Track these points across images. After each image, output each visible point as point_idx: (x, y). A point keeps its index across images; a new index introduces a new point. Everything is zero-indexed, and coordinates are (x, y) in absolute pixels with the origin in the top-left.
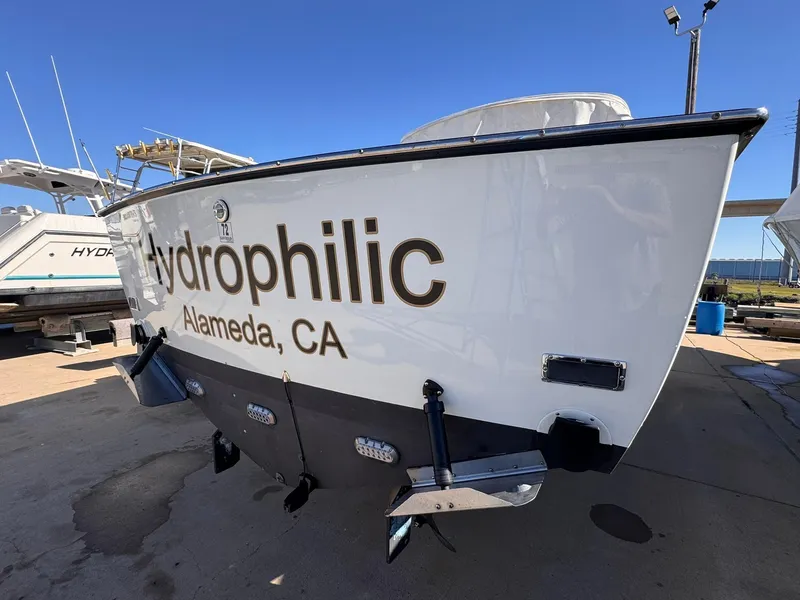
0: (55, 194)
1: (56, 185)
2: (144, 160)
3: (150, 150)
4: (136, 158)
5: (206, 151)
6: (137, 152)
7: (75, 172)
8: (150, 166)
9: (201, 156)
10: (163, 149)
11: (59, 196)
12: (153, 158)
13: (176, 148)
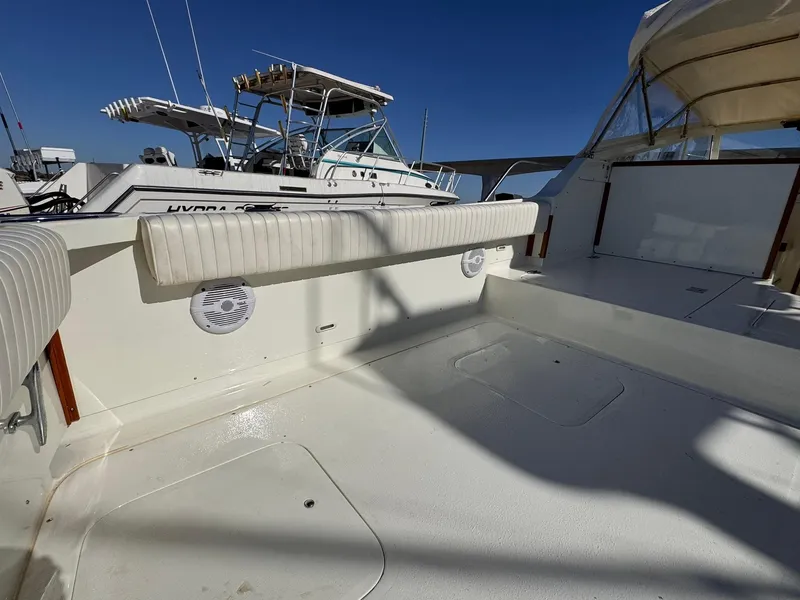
0: (191, 134)
1: (191, 124)
2: (262, 93)
3: (265, 80)
4: (253, 91)
5: (324, 78)
6: (253, 83)
7: (204, 110)
8: (269, 101)
9: (320, 86)
10: (277, 78)
11: (194, 136)
12: (271, 91)
13: (290, 76)
